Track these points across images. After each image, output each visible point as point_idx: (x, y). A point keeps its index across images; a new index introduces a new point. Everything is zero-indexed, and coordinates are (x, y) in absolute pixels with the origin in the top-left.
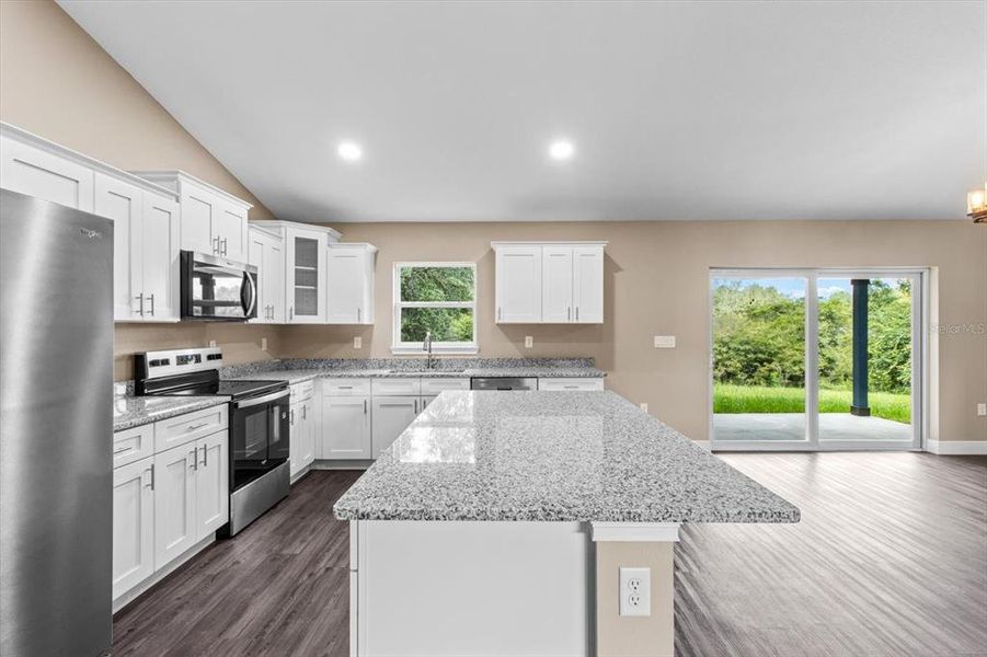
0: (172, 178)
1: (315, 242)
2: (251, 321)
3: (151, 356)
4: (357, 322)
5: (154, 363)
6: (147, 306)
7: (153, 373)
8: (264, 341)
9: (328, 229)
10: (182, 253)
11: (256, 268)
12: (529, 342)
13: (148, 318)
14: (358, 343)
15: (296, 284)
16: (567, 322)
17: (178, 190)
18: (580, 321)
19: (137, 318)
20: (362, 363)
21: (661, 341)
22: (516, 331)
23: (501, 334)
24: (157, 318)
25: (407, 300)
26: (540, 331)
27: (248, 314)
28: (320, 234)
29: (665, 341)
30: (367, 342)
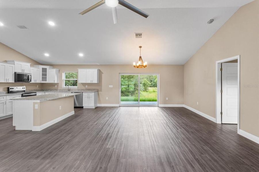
0: (13, 61)
1: (46, 69)
2: (31, 82)
3: (10, 88)
4: (54, 82)
5: (11, 89)
6: (8, 80)
7: (10, 90)
8: (38, 86)
9: (49, 66)
10: (15, 72)
11: (31, 74)
12: (87, 86)
13: (8, 82)
14: (56, 86)
15: (42, 76)
16: (90, 83)
17: (14, 63)
18: (93, 83)
19: (6, 82)
20: (56, 90)
21: (110, 86)
22: (84, 84)
23: (82, 85)
24: (9, 82)
25: (67, 78)
26: (89, 84)
27: (29, 81)
28: (47, 67)
29: (111, 86)
30: (58, 86)
